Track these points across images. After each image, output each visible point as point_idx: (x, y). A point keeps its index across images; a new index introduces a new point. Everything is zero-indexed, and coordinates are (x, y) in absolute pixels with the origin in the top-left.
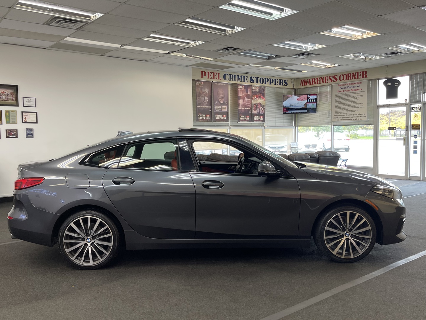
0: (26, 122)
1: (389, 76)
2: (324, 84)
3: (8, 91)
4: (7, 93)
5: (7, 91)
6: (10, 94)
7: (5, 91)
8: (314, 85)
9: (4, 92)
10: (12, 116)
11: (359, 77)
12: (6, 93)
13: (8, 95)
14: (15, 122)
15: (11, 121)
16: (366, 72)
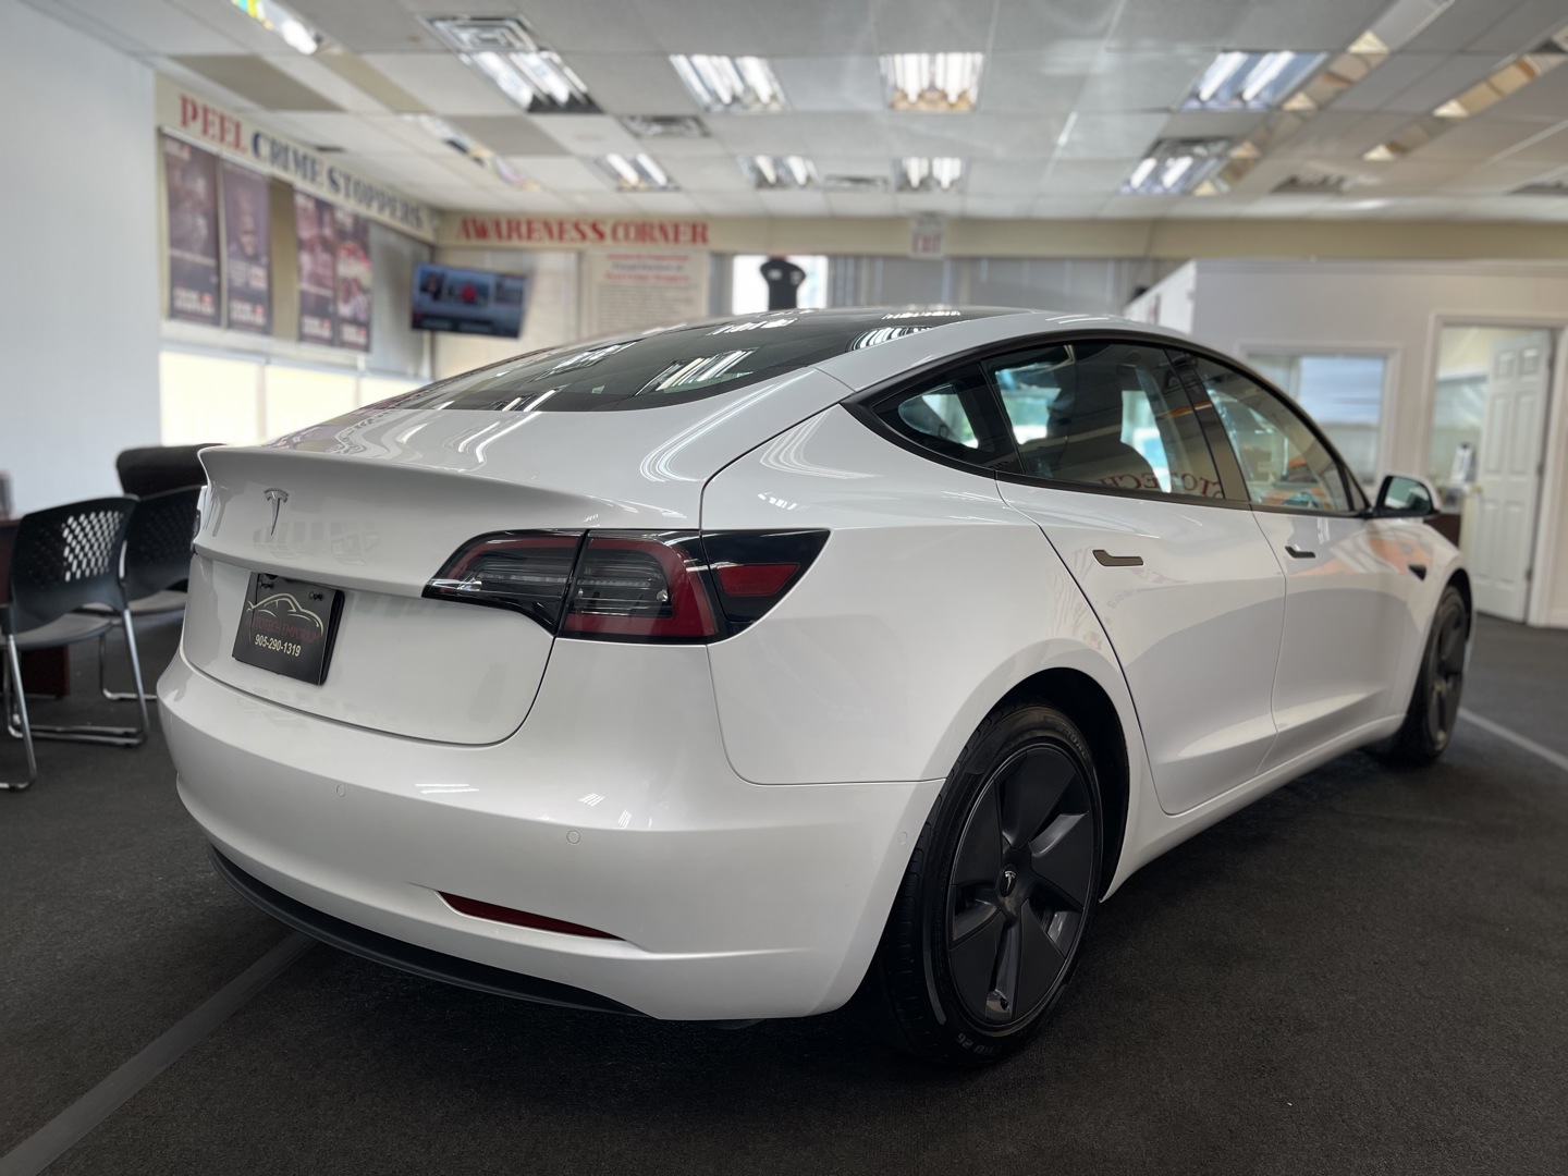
1: (777, 252)
2: (556, 244)
8: (515, 242)
11: (682, 238)
16: (705, 228)
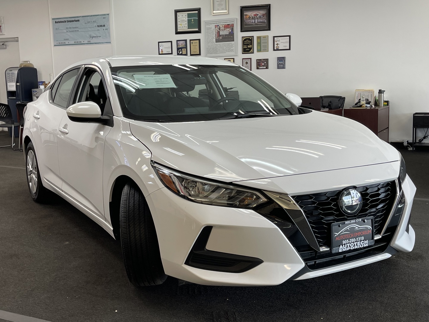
0: (278, 50)
3: (261, 13)
4: (259, 15)
6: (262, 16)
7: (257, 13)
9: (256, 15)
13: (260, 17)
14: (266, 50)
15: (262, 49)
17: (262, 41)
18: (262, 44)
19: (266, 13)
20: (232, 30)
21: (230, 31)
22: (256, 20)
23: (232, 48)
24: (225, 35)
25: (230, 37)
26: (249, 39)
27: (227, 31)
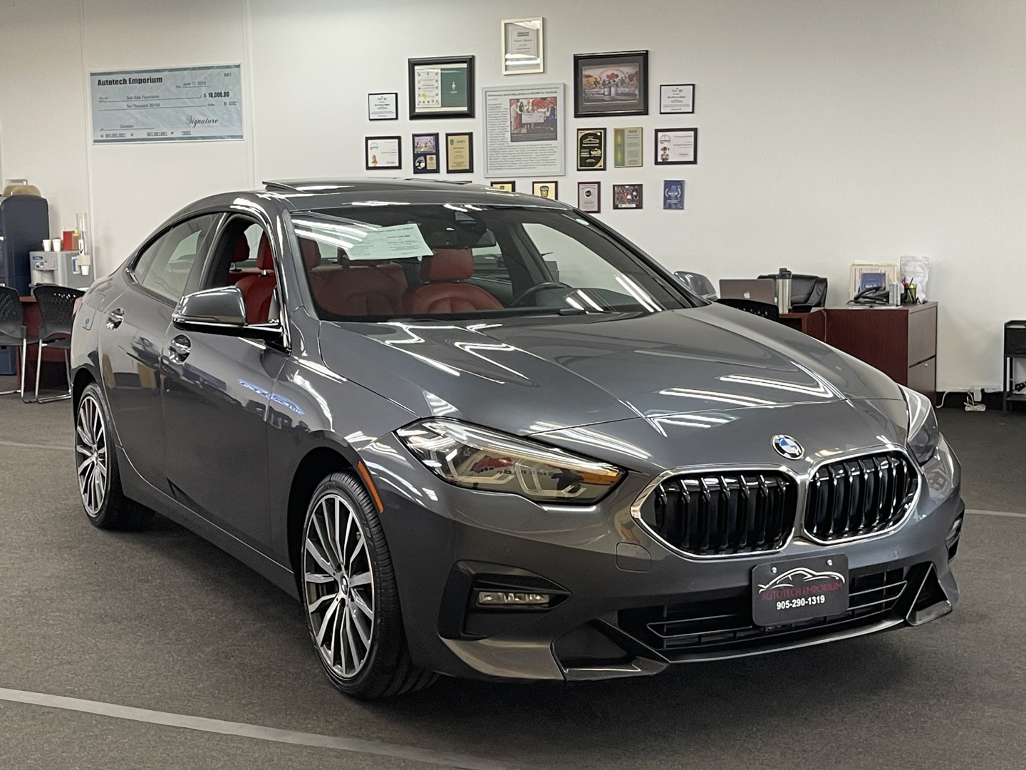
0: (665, 163)
3: (625, 71)
4: (620, 78)
5: (622, 72)
6: (628, 80)
7: (616, 73)
9: (613, 76)
10: (630, 145)
12: (617, 76)
13: (623, 82)
14: (637, 162)
15: (627, 160)
17: (627, 141)
18: (627, 149)
19: (636, 73)
20: (553, 111)
21: (548, 114)
22: (613, 90)
23: (551, 157)
24: (535, 123)
25: (547, 130)
26: (595, 136)
27: (541, 114)
